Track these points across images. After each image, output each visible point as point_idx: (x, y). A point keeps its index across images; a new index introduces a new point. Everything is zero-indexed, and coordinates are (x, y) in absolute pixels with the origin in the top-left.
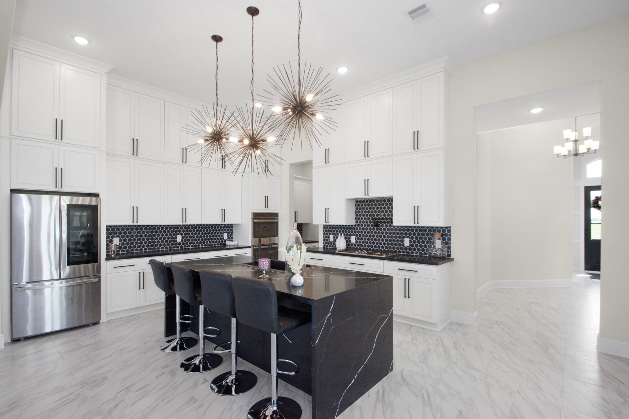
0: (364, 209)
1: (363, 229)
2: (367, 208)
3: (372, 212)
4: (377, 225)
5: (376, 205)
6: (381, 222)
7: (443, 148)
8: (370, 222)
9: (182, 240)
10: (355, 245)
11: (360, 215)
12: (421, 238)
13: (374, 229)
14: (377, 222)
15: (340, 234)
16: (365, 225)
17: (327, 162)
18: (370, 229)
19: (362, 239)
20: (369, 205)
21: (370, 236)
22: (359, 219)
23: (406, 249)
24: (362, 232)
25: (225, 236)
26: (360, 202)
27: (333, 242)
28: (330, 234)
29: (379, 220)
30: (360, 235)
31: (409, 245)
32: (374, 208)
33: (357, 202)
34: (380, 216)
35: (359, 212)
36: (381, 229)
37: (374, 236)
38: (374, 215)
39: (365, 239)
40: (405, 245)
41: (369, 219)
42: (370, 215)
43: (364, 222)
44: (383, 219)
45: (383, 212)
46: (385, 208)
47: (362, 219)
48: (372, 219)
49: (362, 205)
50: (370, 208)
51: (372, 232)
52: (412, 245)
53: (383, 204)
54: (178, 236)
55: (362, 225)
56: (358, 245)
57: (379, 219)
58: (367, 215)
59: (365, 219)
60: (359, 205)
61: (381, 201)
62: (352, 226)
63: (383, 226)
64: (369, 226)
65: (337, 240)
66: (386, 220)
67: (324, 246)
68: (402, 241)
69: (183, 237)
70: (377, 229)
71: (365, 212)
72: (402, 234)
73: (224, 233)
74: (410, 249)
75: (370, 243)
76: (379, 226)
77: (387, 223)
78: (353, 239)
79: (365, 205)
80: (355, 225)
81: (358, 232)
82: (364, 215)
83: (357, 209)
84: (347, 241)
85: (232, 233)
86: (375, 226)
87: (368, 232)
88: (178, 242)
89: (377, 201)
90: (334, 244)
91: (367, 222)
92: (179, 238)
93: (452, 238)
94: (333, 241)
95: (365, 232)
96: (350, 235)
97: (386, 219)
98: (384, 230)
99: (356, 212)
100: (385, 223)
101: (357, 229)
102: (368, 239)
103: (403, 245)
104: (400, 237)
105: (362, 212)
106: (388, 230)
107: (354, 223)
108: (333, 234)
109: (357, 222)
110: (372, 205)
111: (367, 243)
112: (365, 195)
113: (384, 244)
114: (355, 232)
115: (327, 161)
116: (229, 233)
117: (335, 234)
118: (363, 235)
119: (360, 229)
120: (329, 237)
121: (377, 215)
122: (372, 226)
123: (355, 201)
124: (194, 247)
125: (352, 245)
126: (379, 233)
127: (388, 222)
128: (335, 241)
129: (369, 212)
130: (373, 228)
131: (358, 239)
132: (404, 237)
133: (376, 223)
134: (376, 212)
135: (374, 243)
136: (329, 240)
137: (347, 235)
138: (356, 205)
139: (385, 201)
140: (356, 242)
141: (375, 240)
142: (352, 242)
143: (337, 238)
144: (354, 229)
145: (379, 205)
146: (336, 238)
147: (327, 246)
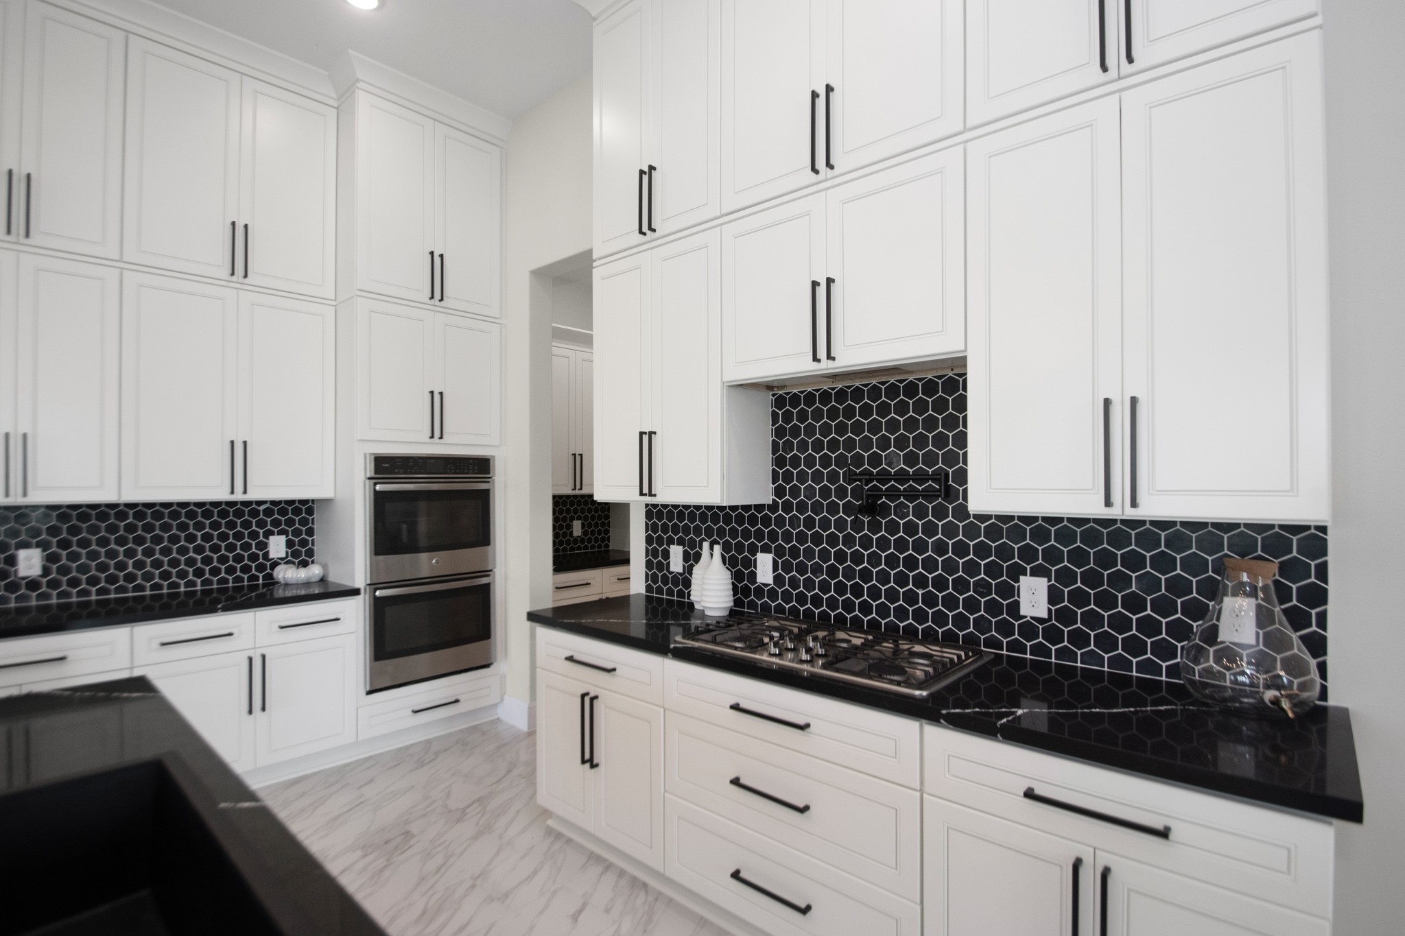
0: (810, 430)
1: (809, 523)
2: (826, 430)
3: (850, 445)
4: (872, 507)
5: (866, 410)
6: (893, 494)
7: (1317, 21)
8: (841, 493)
9: (46, 571)
10: (773, 594)
11: (795, 462)
12: (1120, 580)
13: (857, 526)
14: (875, 494)
15: (706, 545)
16: (817, 508)
17: (645, 228)
18: (841, 525)
19: (802, 569)
20: (833, 414)
21: (841, 556)
22: (788, 477)
23: (1029, 629)
24: (802, 538)
25: (277, 546)
26: (795, 399)
27: (681, 574)
28: (671, 541)
29: (884, 482)
30: (794, 552)
31: (1045, 615)
32: (858, 428)
33: (779, 402)
34: (889, 464)
35: (788, 446)
36: (893, 527)
37: (857, 558)
38: (858, 460)
39: (817, 570)
40: (1022, 613)
41: (833, 477)
42: (841, 461)
43: (810, 492)
44: (902, 477)
45: (901, 443)
46: (911, 424)
47: (802, 477)
48: (850, 477)
49: (802, 416)
50: (841, 429)
51: (849, 541)
52: (1065, 616)
53: (902, 408)
54: (22, 554)
55: (802, 507)
56: (787, 597)
57: (884, 477)
58: (826, 461)
59: (817, 477)
60: (788, 417)
61: (893, 390)
62: (760, 508)
63: (901, 511)
64: (833, 509)
65: (697, 570)
66: (920, 482)
67: (649, 589)
68: (1009, 591)
69: (51, 558)
70: (874, 527)
71: (818, 446)
72: (1005, 553)
73: (268, 534)
74: (1053, 635)
75: (841, 588)
76: (885, 510)
77: (924, 497)
78: (765, 568)
79: (818, 415)
80: (773, 507)
81: (787, 537)
82: (810, 462)
83: (779, 433)
84: (737, 577)
85: (310, 532)
86: (861, 510)
87: (833, 540)
88: (24, 578)
89: (875, 392)
90: (687, 584)
91: (825, 492)
92: (30, 562)
93: (1334, 587)
94: (681, 571)
95: (817, 539)
96: (753, 550)
97: (921, 477)
98: (911, 529)
99: (775, 447)
100: (912, 495)
101: (780, 521)
102: (833, 572)
103: (1014, 608)
104: (992, 570)
105: (803, 446)
106: (930, 529)
107: (767, 498)
108: (681, 542)
109: (779, 492)
110: (849, 413)
111: (825, 587)
112: (816, 359)
113: (911, 598)
114: (773, 536)
115: (646, 225)
116: (297, 533)
117: (692, 544)
118: (809, 554)
119: (794, 522)
120: (666, 555)
121: (875, 460)
122: (848, 508)
123: (769, 397)
124: (112, 596)
125: (759, 591)
126: (883, 544)
127: (929, 495)
128: (689, 570)
129: (833, 445)
130: (857, 517)
131: (787, 568)
132: (1016, 573)
133: (868, 496)
134: (867, 443)
135: (857, 590)
136: (668, 564)
137: (740, 547)
138: (775, 416)
139: (911, 389)
140: (778, 579)
141: (865, 575)
142: (761, 579)
143: (698, 557)
144: (766, 521)
145: (884, 410)
146: (692, 558)
147: (660, 591)
